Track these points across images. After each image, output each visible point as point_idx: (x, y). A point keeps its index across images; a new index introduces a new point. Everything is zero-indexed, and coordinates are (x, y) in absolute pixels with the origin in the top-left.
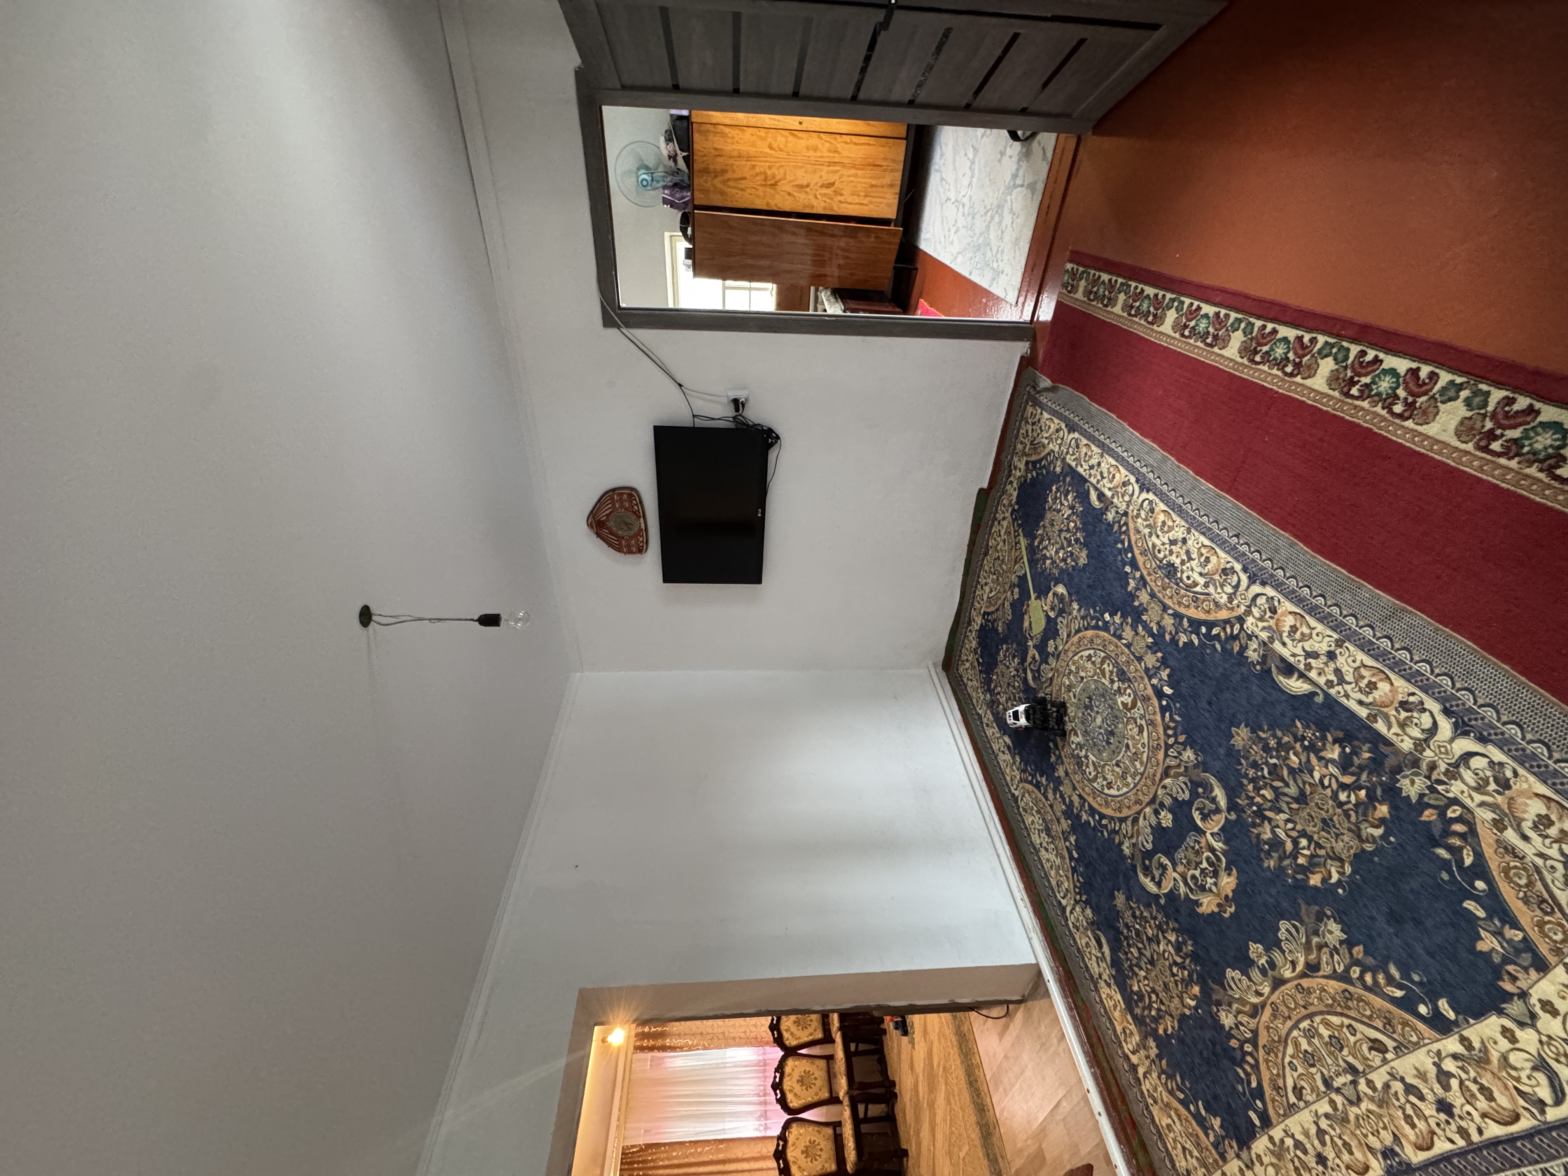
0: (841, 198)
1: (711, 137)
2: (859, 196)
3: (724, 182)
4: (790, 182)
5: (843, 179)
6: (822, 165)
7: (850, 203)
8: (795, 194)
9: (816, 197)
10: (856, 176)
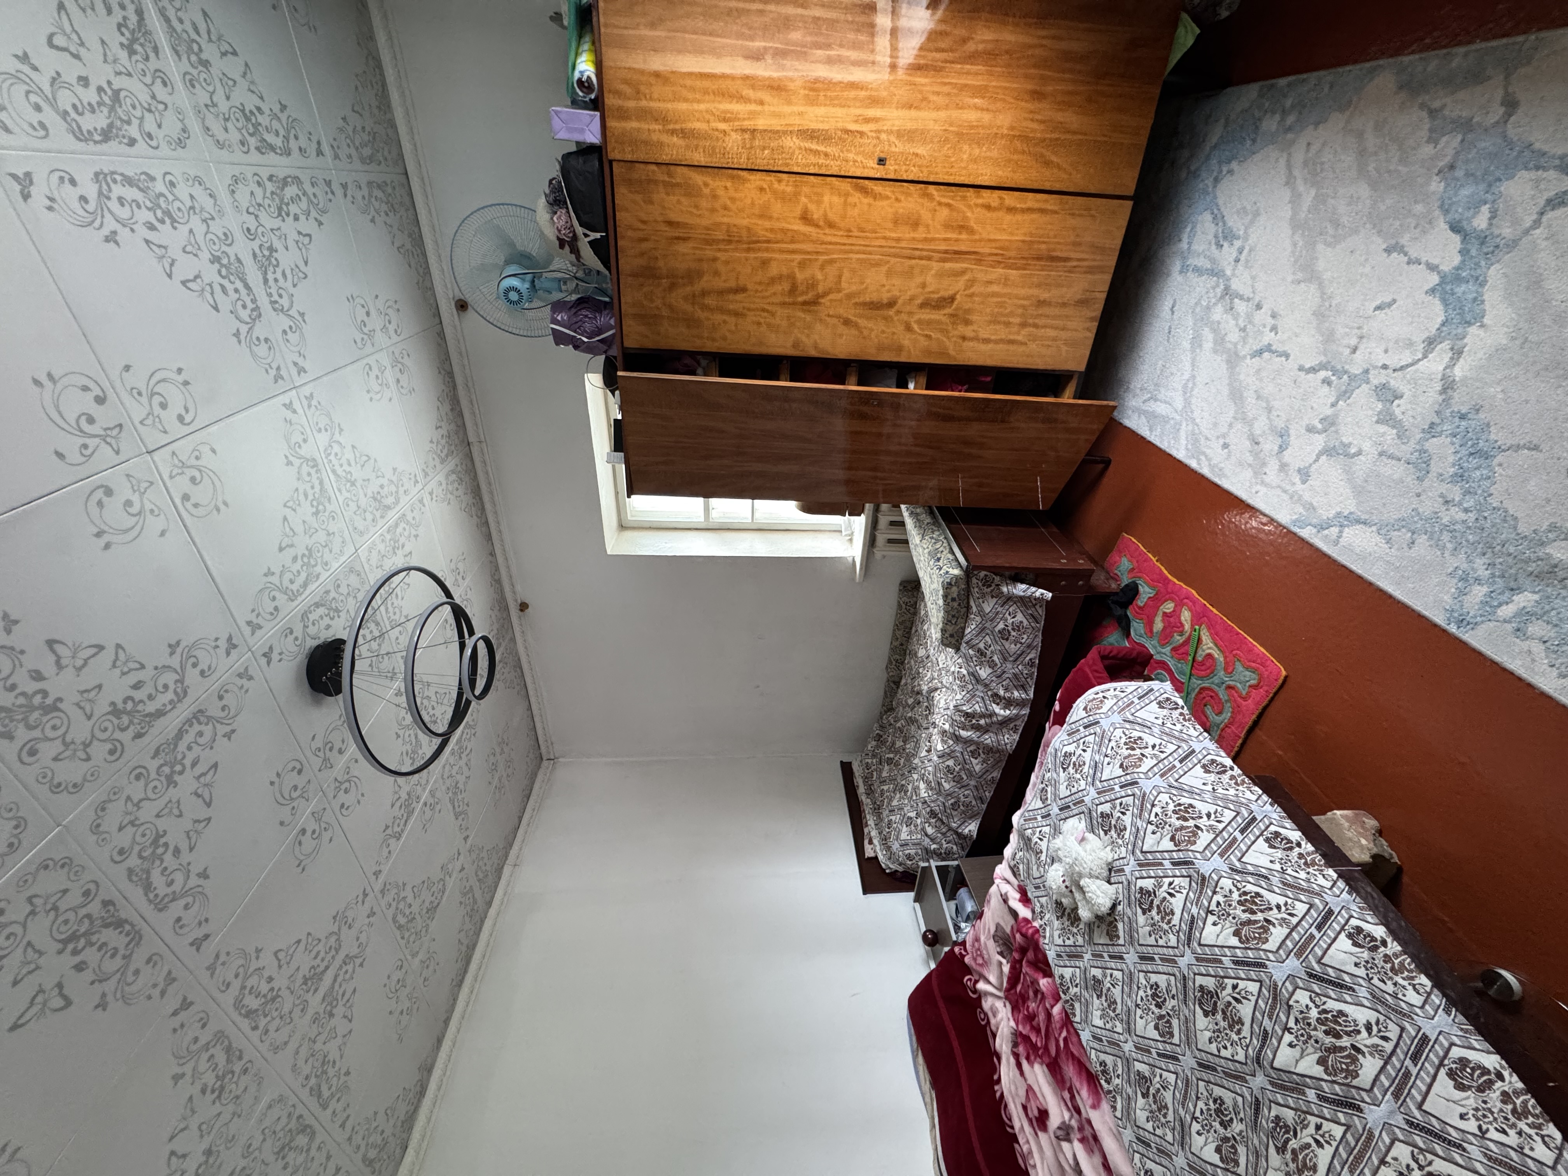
0: (968, 331)
1: (660, 195)
2: (1008, 324)
3: (693, 298)
4: (849, 296)
5: (975, 289)
6: (929, 259)
7: (987, 341)
8: (862, 322)
9: (908, 328)
10: (1005, 282)
